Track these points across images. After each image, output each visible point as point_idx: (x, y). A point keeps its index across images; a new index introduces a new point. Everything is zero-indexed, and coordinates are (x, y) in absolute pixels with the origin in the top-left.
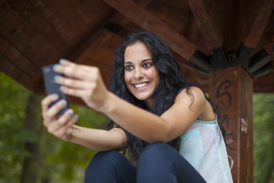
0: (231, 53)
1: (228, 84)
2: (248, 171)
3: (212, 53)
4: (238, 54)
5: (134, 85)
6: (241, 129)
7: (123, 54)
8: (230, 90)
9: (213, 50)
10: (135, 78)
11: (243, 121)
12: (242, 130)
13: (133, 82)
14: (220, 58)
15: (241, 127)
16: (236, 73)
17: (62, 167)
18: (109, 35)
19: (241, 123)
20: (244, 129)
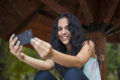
1: (96, 39)
3: (88, 25)
4: (100, 26)
5: (62, 37)
6: (101, 59)
7: (58, 23)
8: (97, 42)
9: (90, 24)
10: (62, 34)
11: (102, 56)
13: (62, 36)
14: (93, 27)
16: (99, 34)
17: (15, 74)
18: (40, 16)
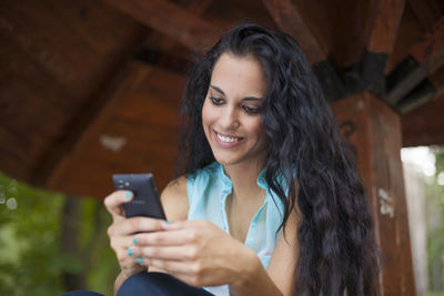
0: (349, 69)
1: (348, 128)
2: (403, 289)
6: (379, 210)
8: (353, 138)
11: (383, 194)
12: (383, 210)
15: (379, 206)
16: (361, 105)
18: (143, 72)
19: (379, 198)
20: (387, 210)
